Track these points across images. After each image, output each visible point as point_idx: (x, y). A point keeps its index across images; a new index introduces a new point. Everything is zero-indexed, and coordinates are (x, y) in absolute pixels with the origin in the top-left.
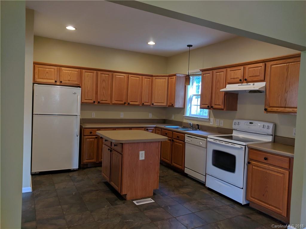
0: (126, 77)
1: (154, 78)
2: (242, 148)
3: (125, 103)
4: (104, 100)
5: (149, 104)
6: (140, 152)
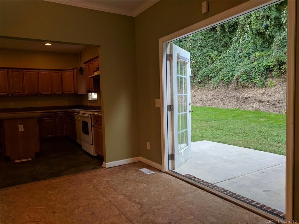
0: (36, 72)
1: (63, 71)
2: (88, 116)
3: (37, 94)
4: (17, 92)
5: (60, 93)
6: (19, 126)
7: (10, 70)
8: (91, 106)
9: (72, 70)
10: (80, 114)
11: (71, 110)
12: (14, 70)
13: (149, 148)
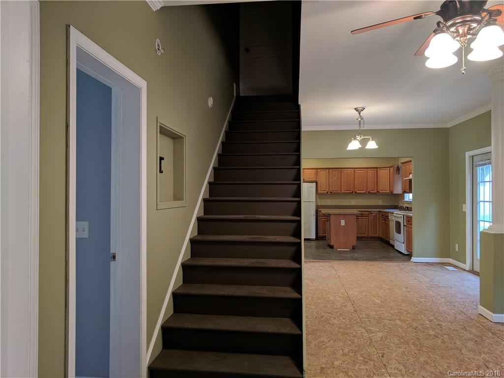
0: (352, 171)
1: (378, 169)
2: (401, 217)
3: (352, 192)
4: (335, 190)
5: (375, 192)
6: (342, 221)
7: (331, 170)
8: (407, 207)
9: (388, 169)
10: (394, 215)
11: (385, 210)
12: (335, 170)
13: (457, 250)
